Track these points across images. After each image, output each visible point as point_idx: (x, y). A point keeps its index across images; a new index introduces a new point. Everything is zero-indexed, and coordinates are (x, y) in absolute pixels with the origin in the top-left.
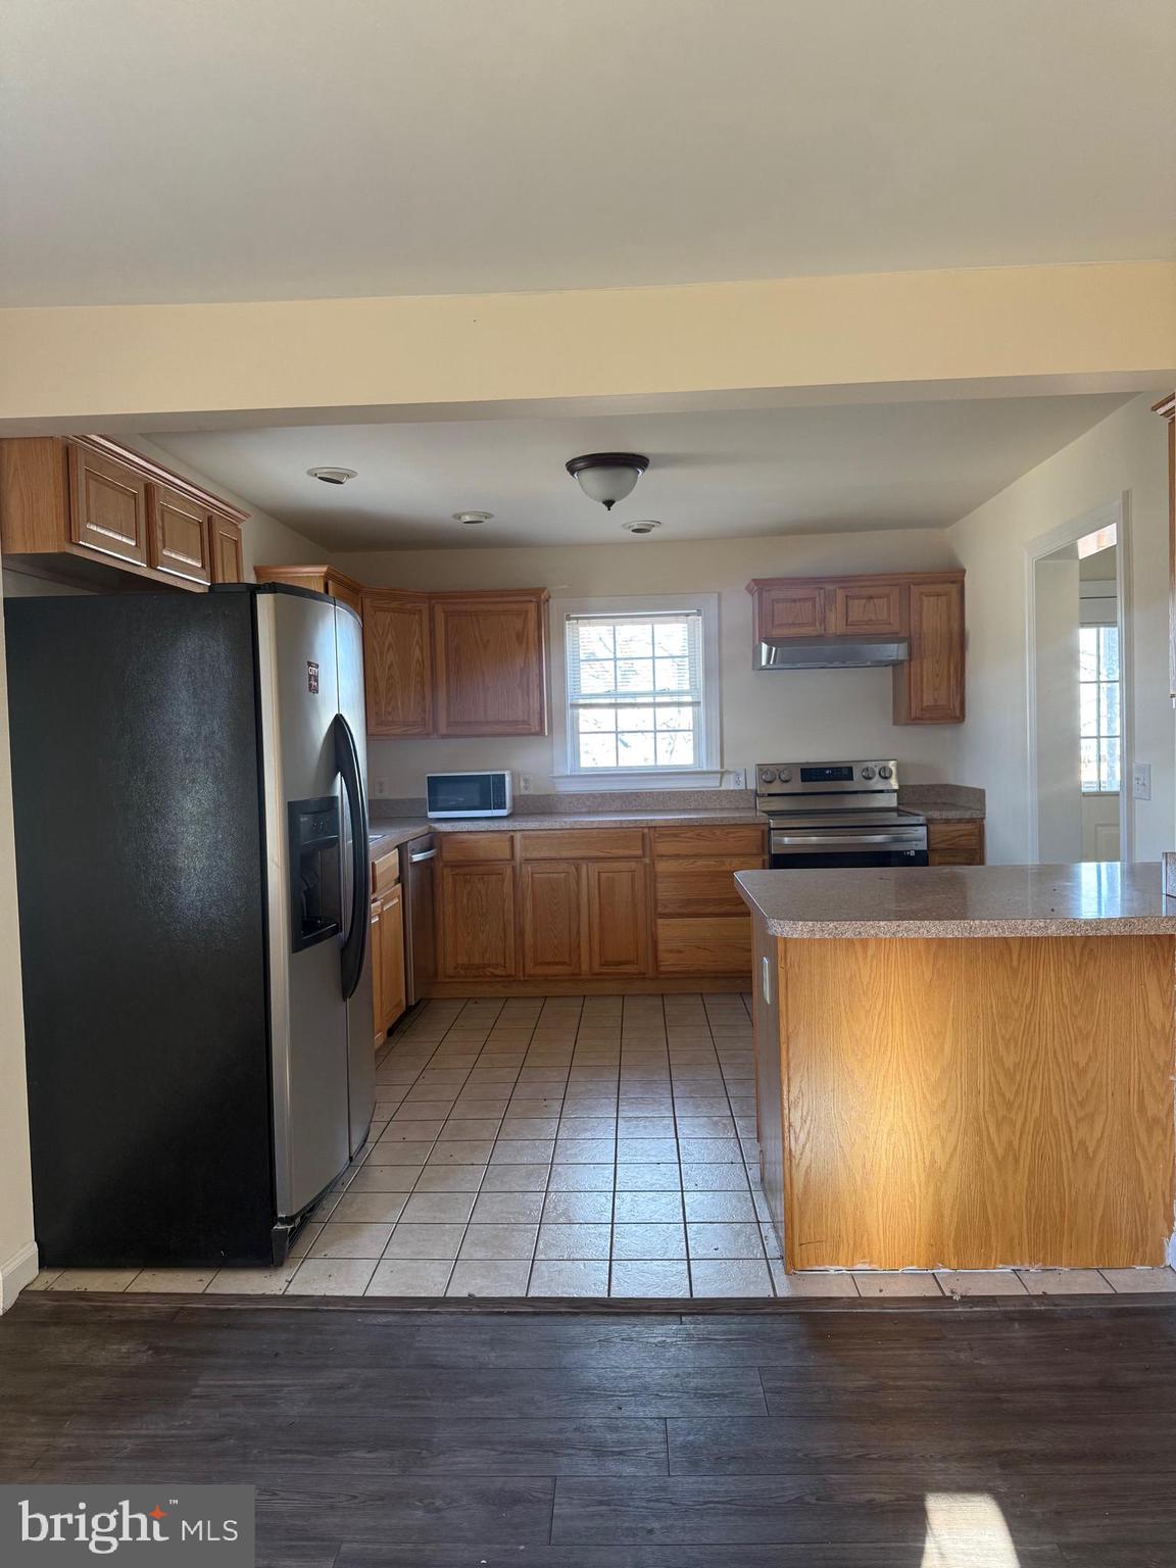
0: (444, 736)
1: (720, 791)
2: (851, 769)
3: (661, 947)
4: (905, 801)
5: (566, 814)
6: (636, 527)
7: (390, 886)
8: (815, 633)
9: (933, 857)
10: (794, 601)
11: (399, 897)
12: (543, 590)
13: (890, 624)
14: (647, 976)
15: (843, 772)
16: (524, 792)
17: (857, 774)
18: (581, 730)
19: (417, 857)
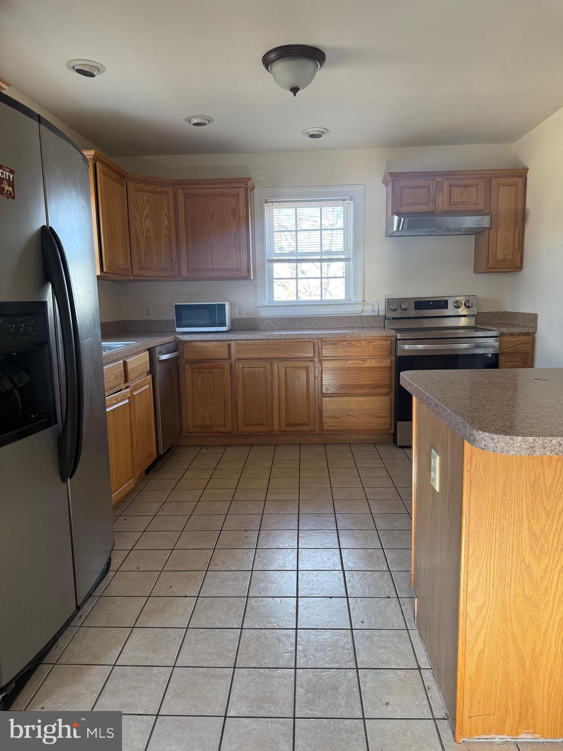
0: (187, 279)
1: (361, 316)
2: (446, 302)
3: (324, 415)
4: (479, 322)
5: (265, 330)
6: (312, 133)
7: (143, 376)
8: (428, 210)
9: (502, 359)
10: (416, 188)
11: (149, 384)
12: (249, 179)
13: (478, 204)
14: (315, 433)
15: (442, 304)
16: (238, 316)
17: (450, 305)
18: (274, 277)
19: (164, 357)
